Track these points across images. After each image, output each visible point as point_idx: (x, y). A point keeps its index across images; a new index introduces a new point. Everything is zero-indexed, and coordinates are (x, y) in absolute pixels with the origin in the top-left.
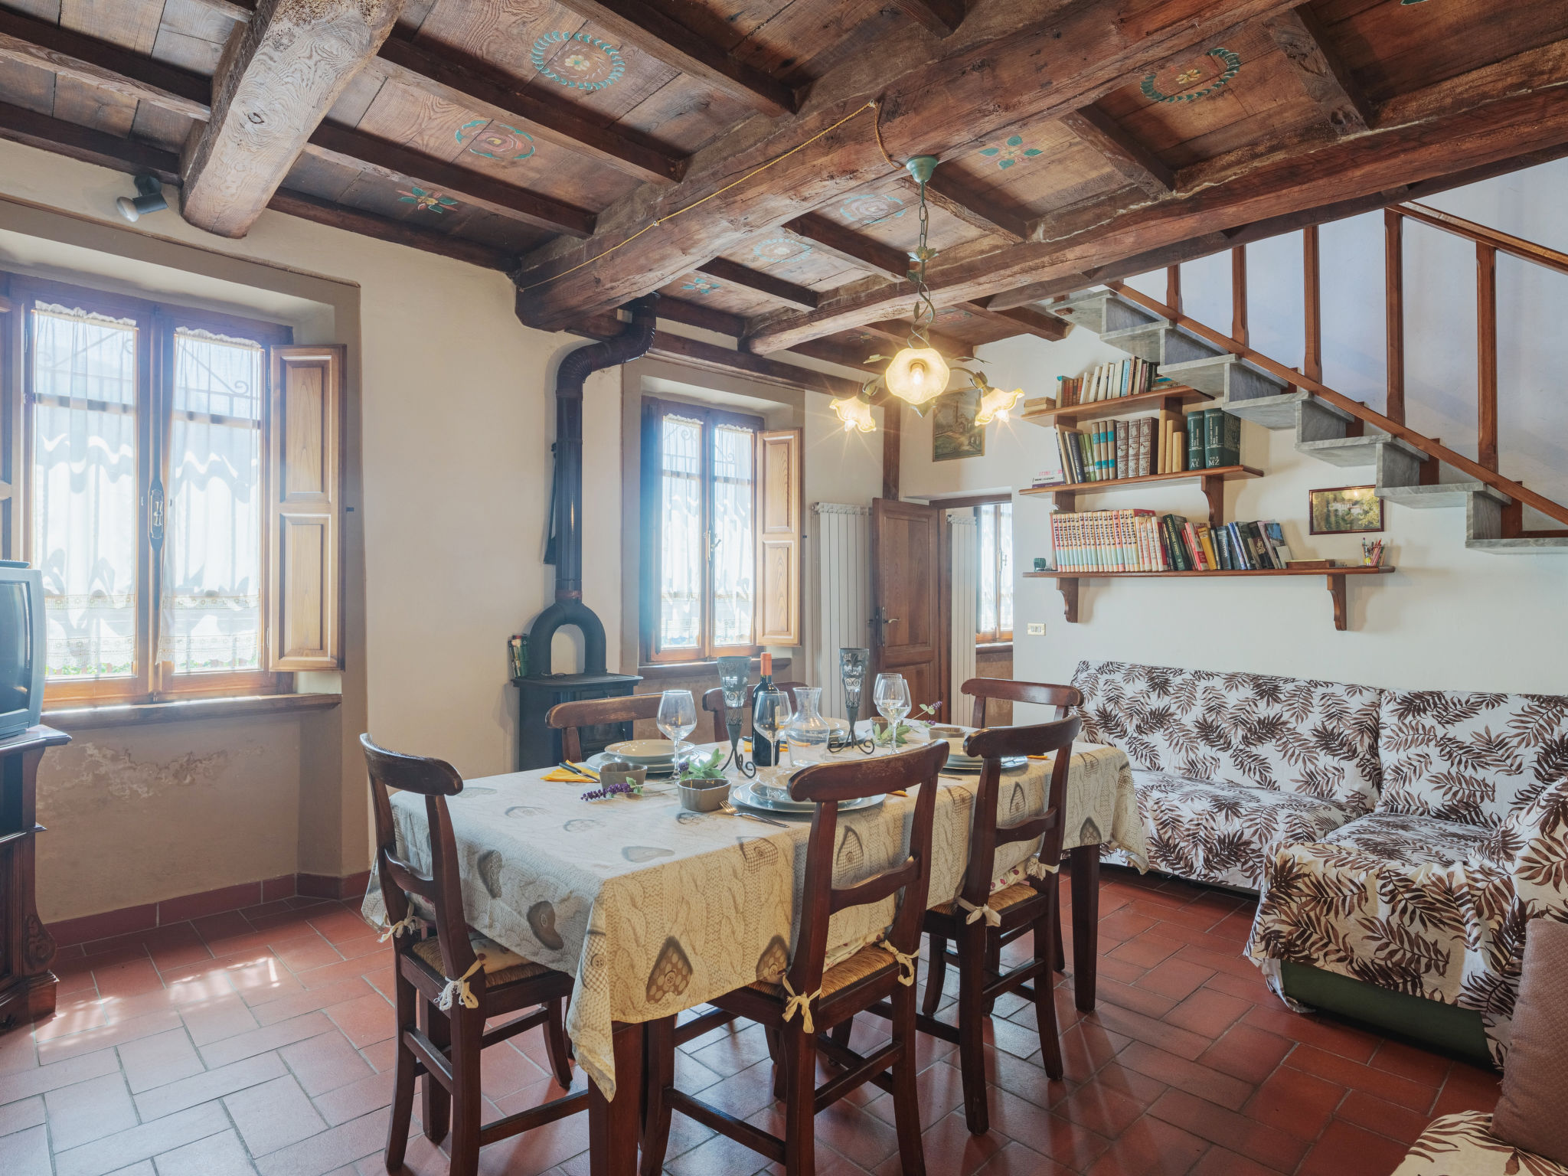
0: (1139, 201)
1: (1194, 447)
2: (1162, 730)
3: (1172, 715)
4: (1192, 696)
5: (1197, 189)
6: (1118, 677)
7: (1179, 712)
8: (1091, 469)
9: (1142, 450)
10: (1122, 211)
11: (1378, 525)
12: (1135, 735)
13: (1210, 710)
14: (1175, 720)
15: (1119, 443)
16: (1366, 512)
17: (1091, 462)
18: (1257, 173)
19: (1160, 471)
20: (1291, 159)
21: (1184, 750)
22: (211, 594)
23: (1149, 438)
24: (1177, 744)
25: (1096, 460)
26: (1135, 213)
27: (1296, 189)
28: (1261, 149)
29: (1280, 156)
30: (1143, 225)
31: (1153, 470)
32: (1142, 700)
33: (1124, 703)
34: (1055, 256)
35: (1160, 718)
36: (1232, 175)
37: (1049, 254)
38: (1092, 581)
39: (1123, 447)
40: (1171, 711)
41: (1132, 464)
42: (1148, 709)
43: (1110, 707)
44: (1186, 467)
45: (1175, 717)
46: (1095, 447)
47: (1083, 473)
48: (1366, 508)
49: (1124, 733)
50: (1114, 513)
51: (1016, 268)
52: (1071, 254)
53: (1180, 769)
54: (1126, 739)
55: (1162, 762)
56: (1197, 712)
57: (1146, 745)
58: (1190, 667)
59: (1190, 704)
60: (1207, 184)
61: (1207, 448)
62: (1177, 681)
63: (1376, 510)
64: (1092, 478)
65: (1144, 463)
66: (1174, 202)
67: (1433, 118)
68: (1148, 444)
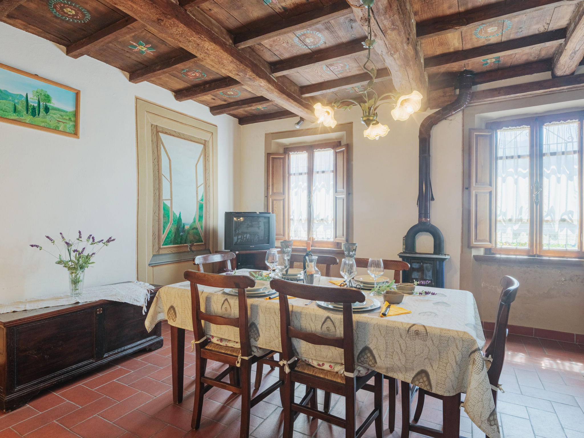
22: (322, 220)
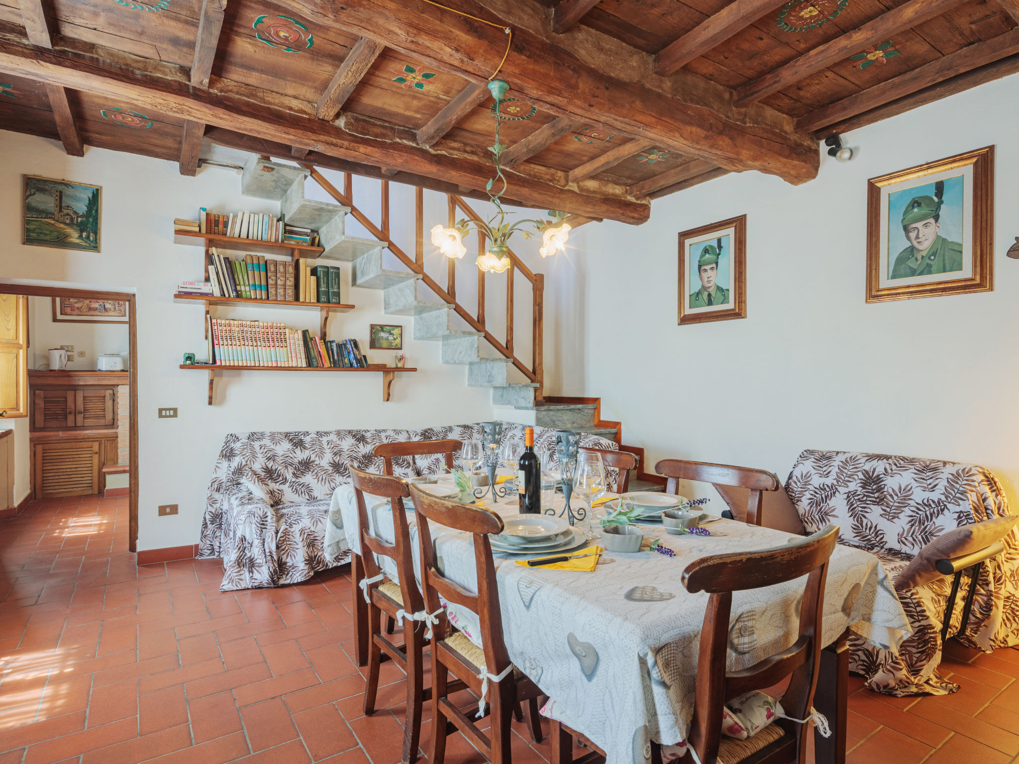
0: (409, 140)
1: (323, 289)
2: (310, 473)
3: (313, 462)
4: (322, 448)
5: (439, 152)
6: (266, 442)
7: (317, 459)
8: (243, 288)
9: (288, 283)
10: (398, 140)
11: (399, 346)
12: (294, 480)
13: (335, 454)
14: (316, 465)
15: (269, 274)
16: (395, 339)
17: (242, 283)
18: (465, 160)
19: (302, 299)
20: (479, 163)
21: (327, 482)
23: (293, 275)
24: (322, 480)
25: (251, 283)
26: (406, 146)
27: (481, 179)
28: (468, 149)
29: (475, 158)
30: (411, 156)
31: (297, 298)
32: (291, 455)
33: (279, 460)
34: (353, 144)
35: (306, 466)
36: (456, 155)
37: (350, 141)
38: (225, 372)
39: (274, 278)
40: (312, 459)
41: (281, 291)
42: (296, 461)
43: (270, 464)
44: (318, 301)
45: (316, 463)
46: (250, 273)
47: (236, 290)
48: (395, 337)
49: (285, 481)
50: (261, 324)
51: (322, 138)
52: (363, 149)
53: (327, 495)
54: (288, 484)
55: (315, 493)
56: (328, 457)
57: (303, 485)
58: (313, 430)
59: (322, 453)
60: (444, 152)
61: (331, 290)
62: (307, 439)
63: (399, 339)
64: (244, 295)
65: (290, 292)
66: (426, 152)
67: (527, 177)
68: (292, 279)
